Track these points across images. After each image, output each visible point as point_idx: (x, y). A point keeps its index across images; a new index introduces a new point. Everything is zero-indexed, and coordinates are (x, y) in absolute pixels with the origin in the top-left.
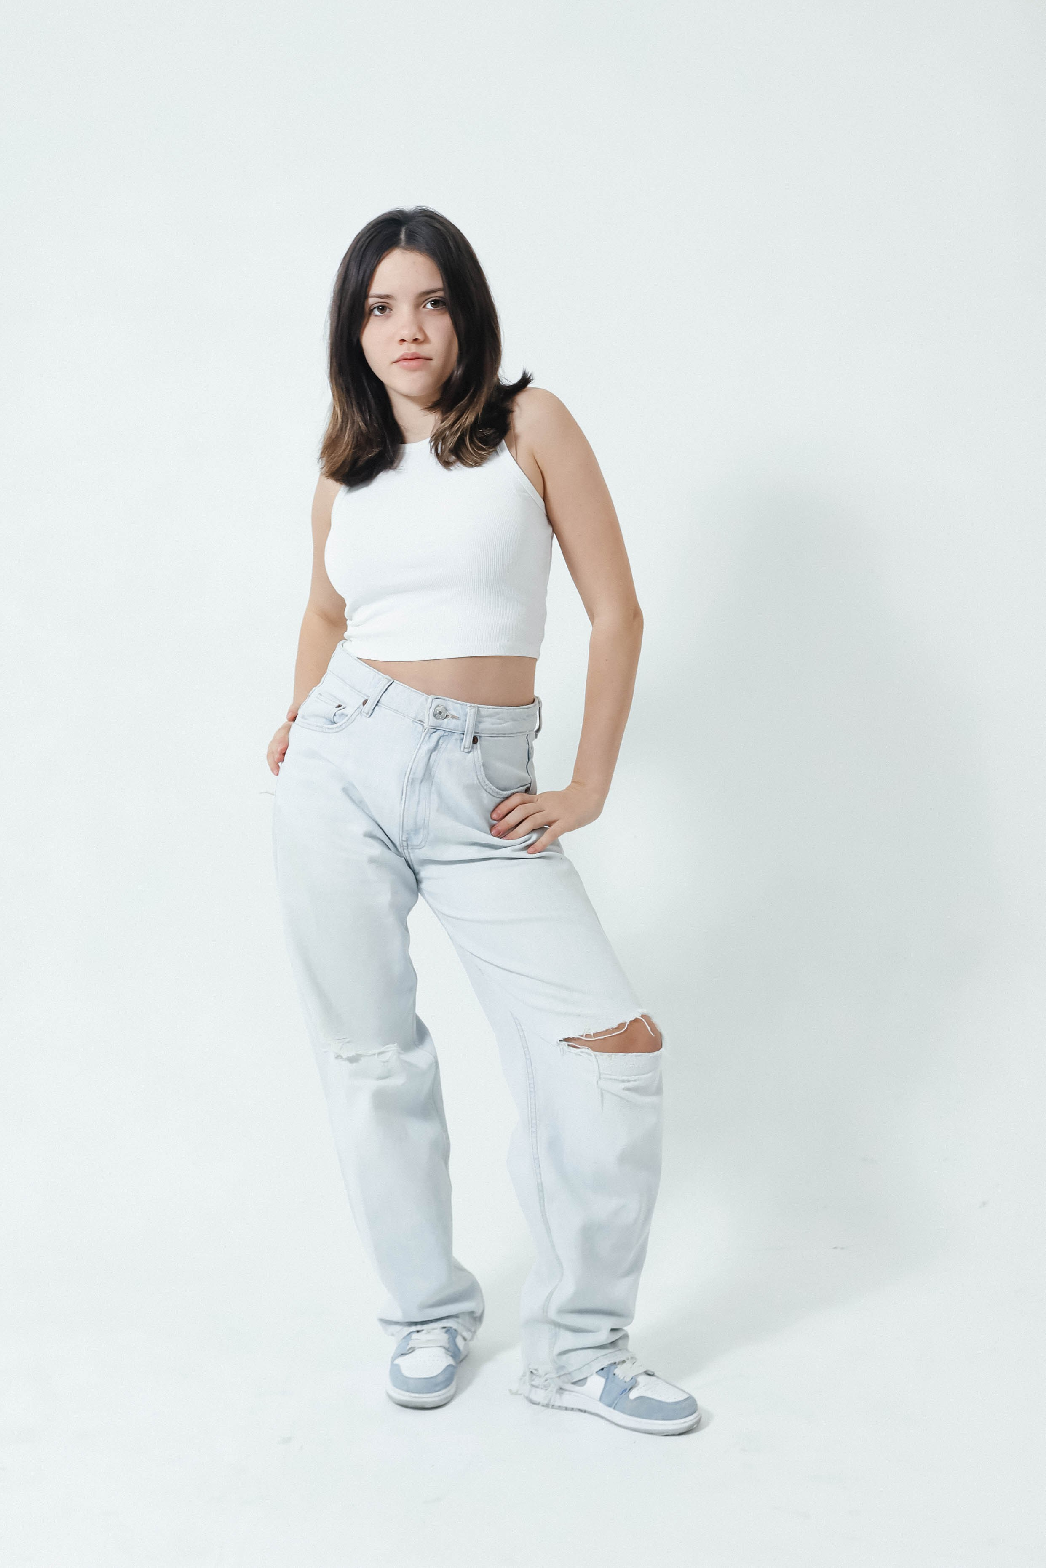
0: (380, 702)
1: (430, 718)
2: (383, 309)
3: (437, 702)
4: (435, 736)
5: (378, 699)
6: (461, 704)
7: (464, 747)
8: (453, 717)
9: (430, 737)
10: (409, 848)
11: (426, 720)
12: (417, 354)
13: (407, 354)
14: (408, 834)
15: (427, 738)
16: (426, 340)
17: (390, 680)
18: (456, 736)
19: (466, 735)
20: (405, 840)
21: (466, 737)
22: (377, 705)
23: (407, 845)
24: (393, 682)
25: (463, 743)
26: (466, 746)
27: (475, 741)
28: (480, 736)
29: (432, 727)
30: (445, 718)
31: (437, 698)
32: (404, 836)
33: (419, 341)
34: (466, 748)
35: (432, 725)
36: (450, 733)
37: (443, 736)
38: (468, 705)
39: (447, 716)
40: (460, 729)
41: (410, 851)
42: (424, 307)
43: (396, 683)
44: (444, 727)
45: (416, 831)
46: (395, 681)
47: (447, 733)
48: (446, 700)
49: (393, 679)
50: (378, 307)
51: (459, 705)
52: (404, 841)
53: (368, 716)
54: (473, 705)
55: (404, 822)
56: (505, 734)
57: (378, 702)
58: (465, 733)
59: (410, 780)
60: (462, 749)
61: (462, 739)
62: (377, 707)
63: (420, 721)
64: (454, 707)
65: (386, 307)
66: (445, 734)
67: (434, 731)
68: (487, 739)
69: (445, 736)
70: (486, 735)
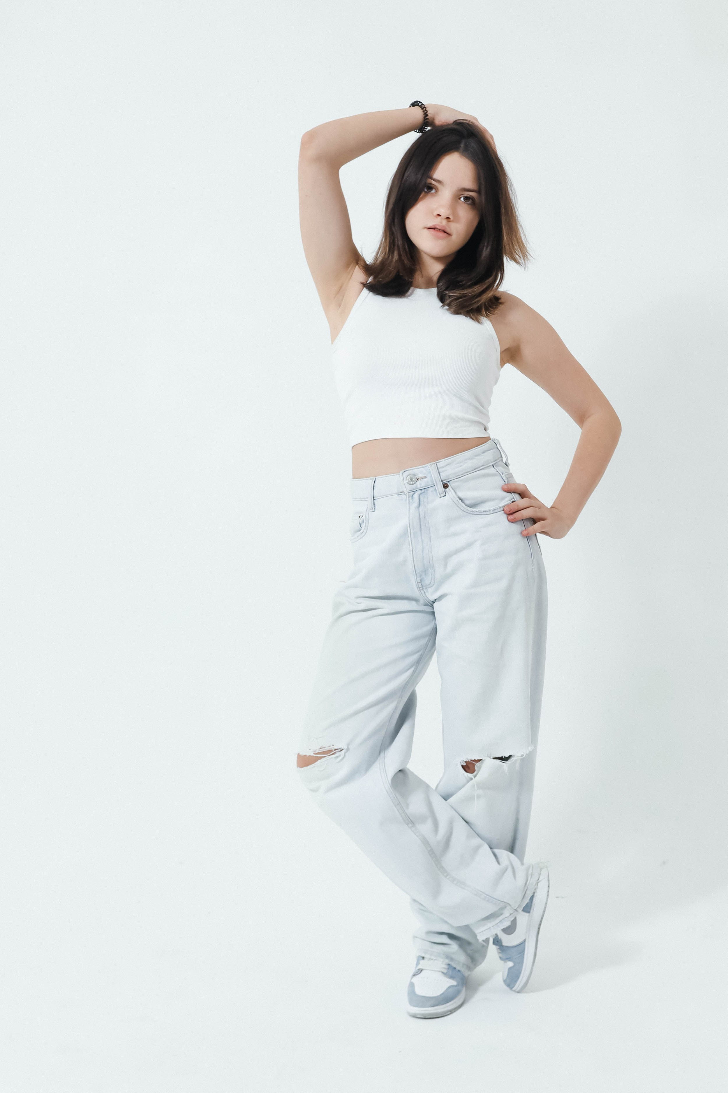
0: (374, 497)
1: (406, 486)
3: (407, 473)
4: (416, 496)
5: (373, 495)
6: (423, 467)
7: (440, 494)
8: (422, 478)
9: (412, 499)
10: (424, 588)
11: (404, 490)
14: (420, 576)
15: (411, 501)
17: (373, 479)
18: (430, 489)
19: (437, 485)
20: (420, 581)
21: (438, 487)
22: (374, 500)
23: (422, 587)
24: (375, 479)
25: (438, 492)
26: (440, 493)
27: (446, 486)
28: (449, 482)
29: (410, 491)
30: (417, 481)
31: (405, 472)
32: (418, 579)
33: (449, 220)
34: (442, 493)
35: (409, 490)
36: (425, 489)
37: (421, 493)
38: (429, 465)
39: (417, 479)
40: (430, 483)
41: (425, 590)
42: (459, 198)
43: (378, 478)
44: (419, 487)
45: (425, 571)
46: (376, 477)
47: (423, 491)
48: (412, 470)
49: (374, 477)
51: (422, 468)
52: (419, 583)
53: (373, 510)
54: (431, 463)
55: (416, 567)
56: (469, 472)
57: (374, 498)
58: (435, 485)
59: (412, 536)
60: (439, 496)
61: (436, 489)
62: (375, 501)
63: (401, 492)
64: (419, 471)
66: (422, 492)
67: (414, 494)
68: (455, 481)
69: (423, 493)
70: (453, 479)
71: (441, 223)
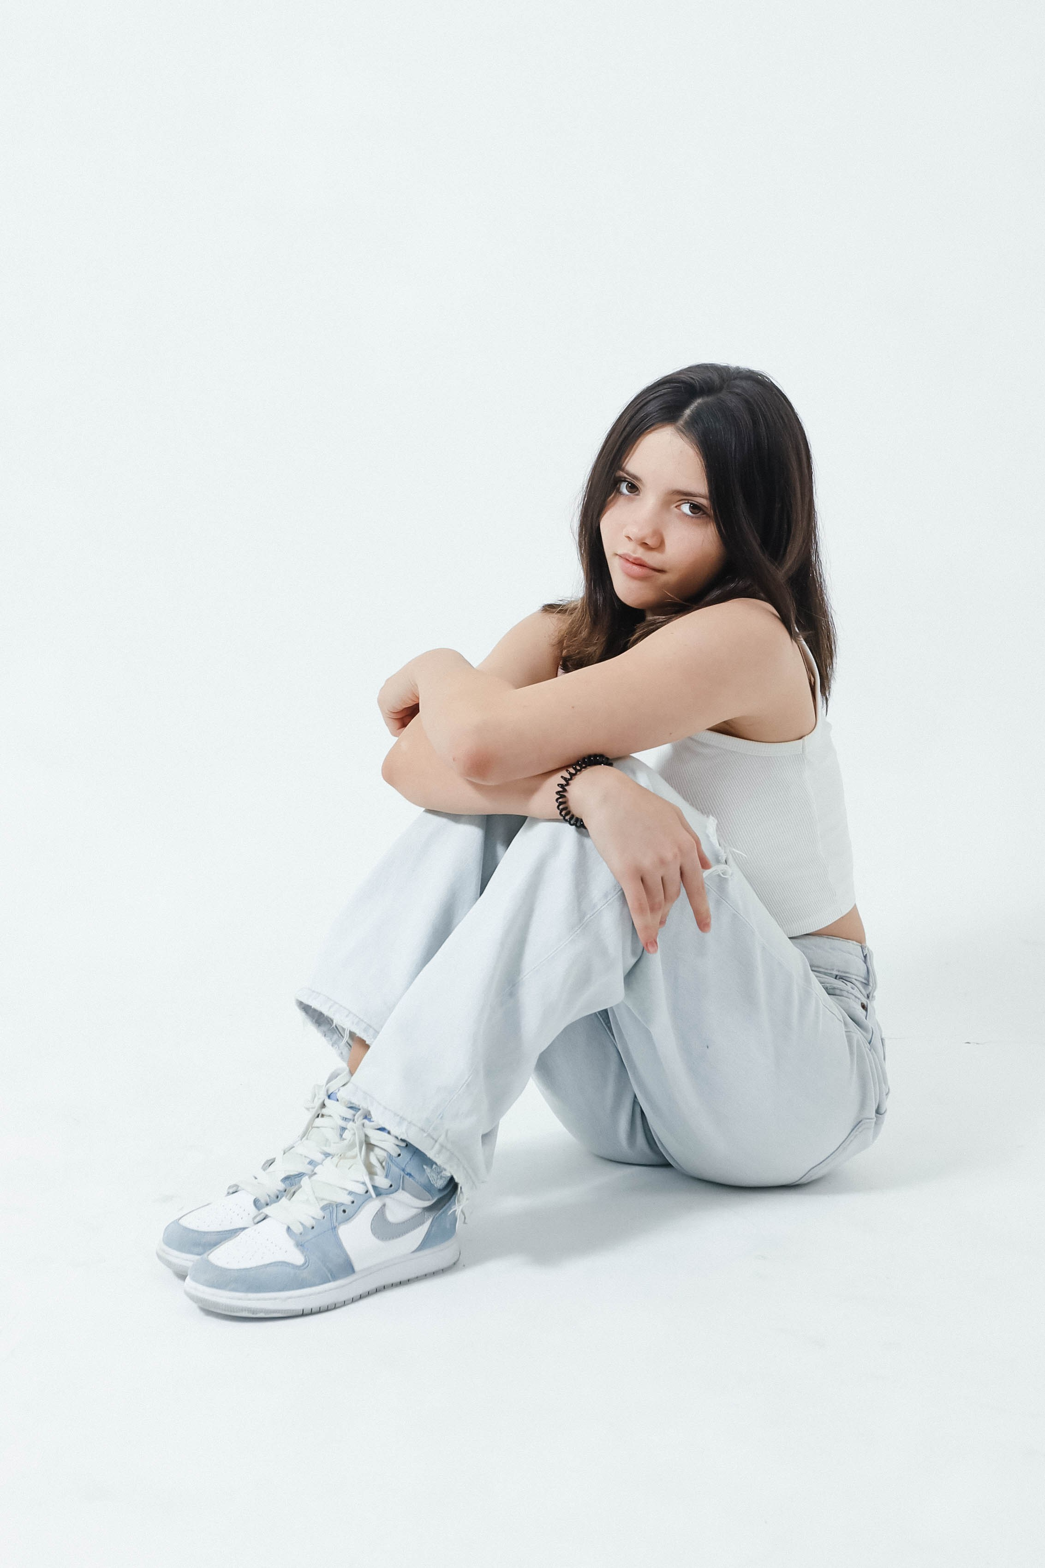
2: (632, 488)
12: (642, 561)
33: (650, 545)
42: (679, 507)
71: (634, 552)
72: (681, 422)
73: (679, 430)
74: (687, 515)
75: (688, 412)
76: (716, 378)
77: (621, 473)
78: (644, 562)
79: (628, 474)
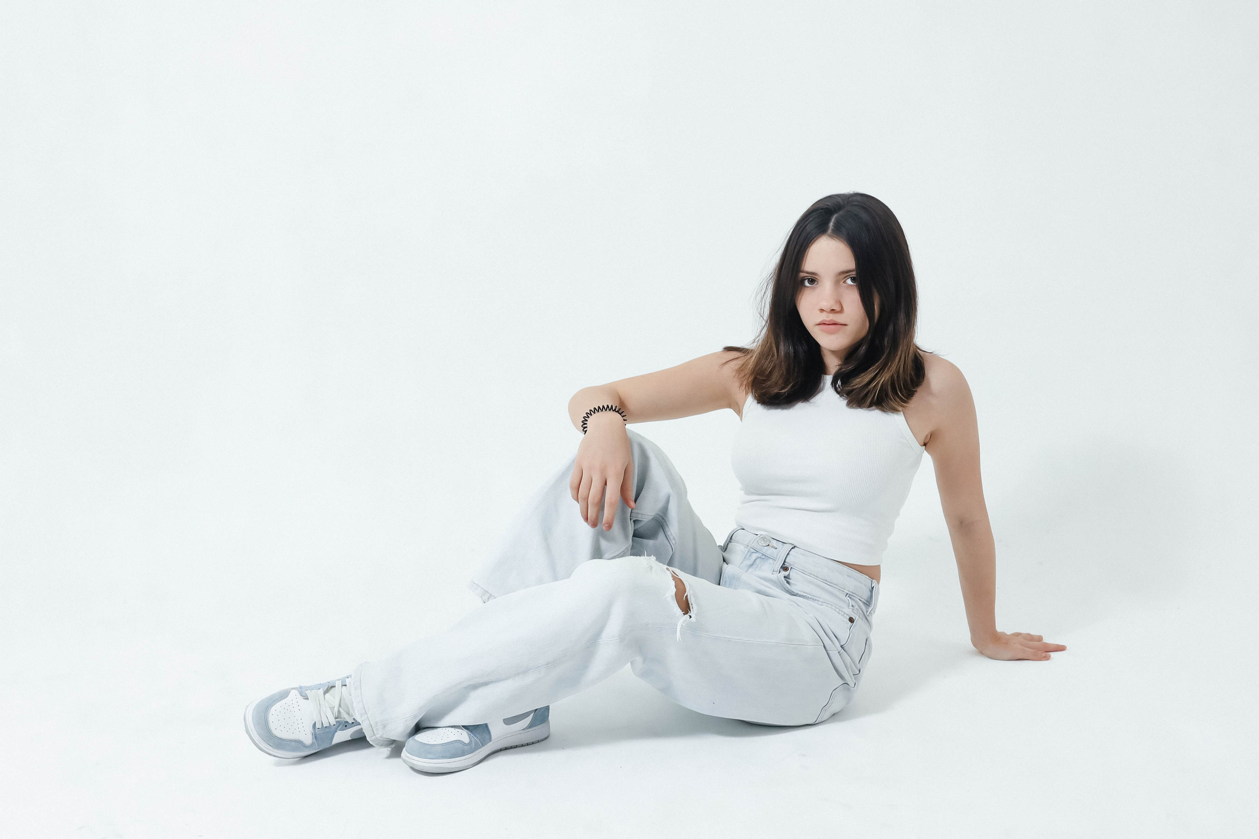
2: (812, 281)
4: (754, 556)
8: (774, 548)
9: (750, 556)
12: (834, 321)
13: (826, 321)
15: (748, 556)
16: (841, 311)
18: (771, 561)
19: (778, 563)
25: (774, 567)
27: (785, 569)
28: (790, 568)
29: (752, 549)
33: (835, 311)
34: (775, 571)
36: (765, 557)
39: (767, 545)
40: (775, 557)
42: (845, 282)
44: (762, 550)
47: (764, 557)
50: (809, 279)
60: (772, 571)
61: (774, 564)
65: (815, 280)
67: (754, 552)
68: (798, 573)
69: (763, 558)
70: (797, 569)
71: (827, 317)
72: (830, 231)
73: (831, 236)
74: (851, 285)
75: (831, 224)
76: (840, 200)
77: (802, 275)
78: (835, 321)
79: (807, 273)
